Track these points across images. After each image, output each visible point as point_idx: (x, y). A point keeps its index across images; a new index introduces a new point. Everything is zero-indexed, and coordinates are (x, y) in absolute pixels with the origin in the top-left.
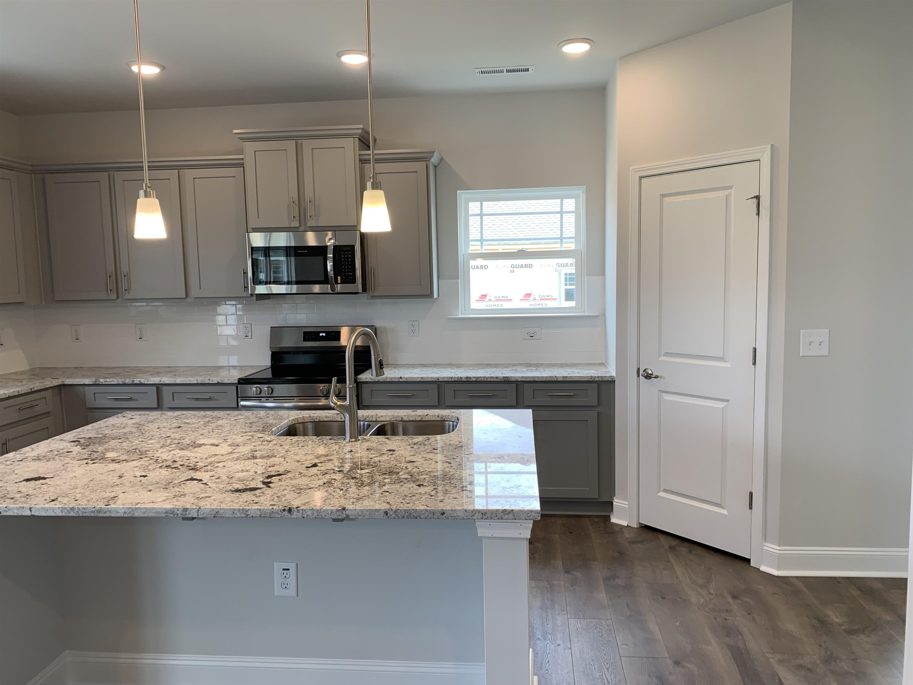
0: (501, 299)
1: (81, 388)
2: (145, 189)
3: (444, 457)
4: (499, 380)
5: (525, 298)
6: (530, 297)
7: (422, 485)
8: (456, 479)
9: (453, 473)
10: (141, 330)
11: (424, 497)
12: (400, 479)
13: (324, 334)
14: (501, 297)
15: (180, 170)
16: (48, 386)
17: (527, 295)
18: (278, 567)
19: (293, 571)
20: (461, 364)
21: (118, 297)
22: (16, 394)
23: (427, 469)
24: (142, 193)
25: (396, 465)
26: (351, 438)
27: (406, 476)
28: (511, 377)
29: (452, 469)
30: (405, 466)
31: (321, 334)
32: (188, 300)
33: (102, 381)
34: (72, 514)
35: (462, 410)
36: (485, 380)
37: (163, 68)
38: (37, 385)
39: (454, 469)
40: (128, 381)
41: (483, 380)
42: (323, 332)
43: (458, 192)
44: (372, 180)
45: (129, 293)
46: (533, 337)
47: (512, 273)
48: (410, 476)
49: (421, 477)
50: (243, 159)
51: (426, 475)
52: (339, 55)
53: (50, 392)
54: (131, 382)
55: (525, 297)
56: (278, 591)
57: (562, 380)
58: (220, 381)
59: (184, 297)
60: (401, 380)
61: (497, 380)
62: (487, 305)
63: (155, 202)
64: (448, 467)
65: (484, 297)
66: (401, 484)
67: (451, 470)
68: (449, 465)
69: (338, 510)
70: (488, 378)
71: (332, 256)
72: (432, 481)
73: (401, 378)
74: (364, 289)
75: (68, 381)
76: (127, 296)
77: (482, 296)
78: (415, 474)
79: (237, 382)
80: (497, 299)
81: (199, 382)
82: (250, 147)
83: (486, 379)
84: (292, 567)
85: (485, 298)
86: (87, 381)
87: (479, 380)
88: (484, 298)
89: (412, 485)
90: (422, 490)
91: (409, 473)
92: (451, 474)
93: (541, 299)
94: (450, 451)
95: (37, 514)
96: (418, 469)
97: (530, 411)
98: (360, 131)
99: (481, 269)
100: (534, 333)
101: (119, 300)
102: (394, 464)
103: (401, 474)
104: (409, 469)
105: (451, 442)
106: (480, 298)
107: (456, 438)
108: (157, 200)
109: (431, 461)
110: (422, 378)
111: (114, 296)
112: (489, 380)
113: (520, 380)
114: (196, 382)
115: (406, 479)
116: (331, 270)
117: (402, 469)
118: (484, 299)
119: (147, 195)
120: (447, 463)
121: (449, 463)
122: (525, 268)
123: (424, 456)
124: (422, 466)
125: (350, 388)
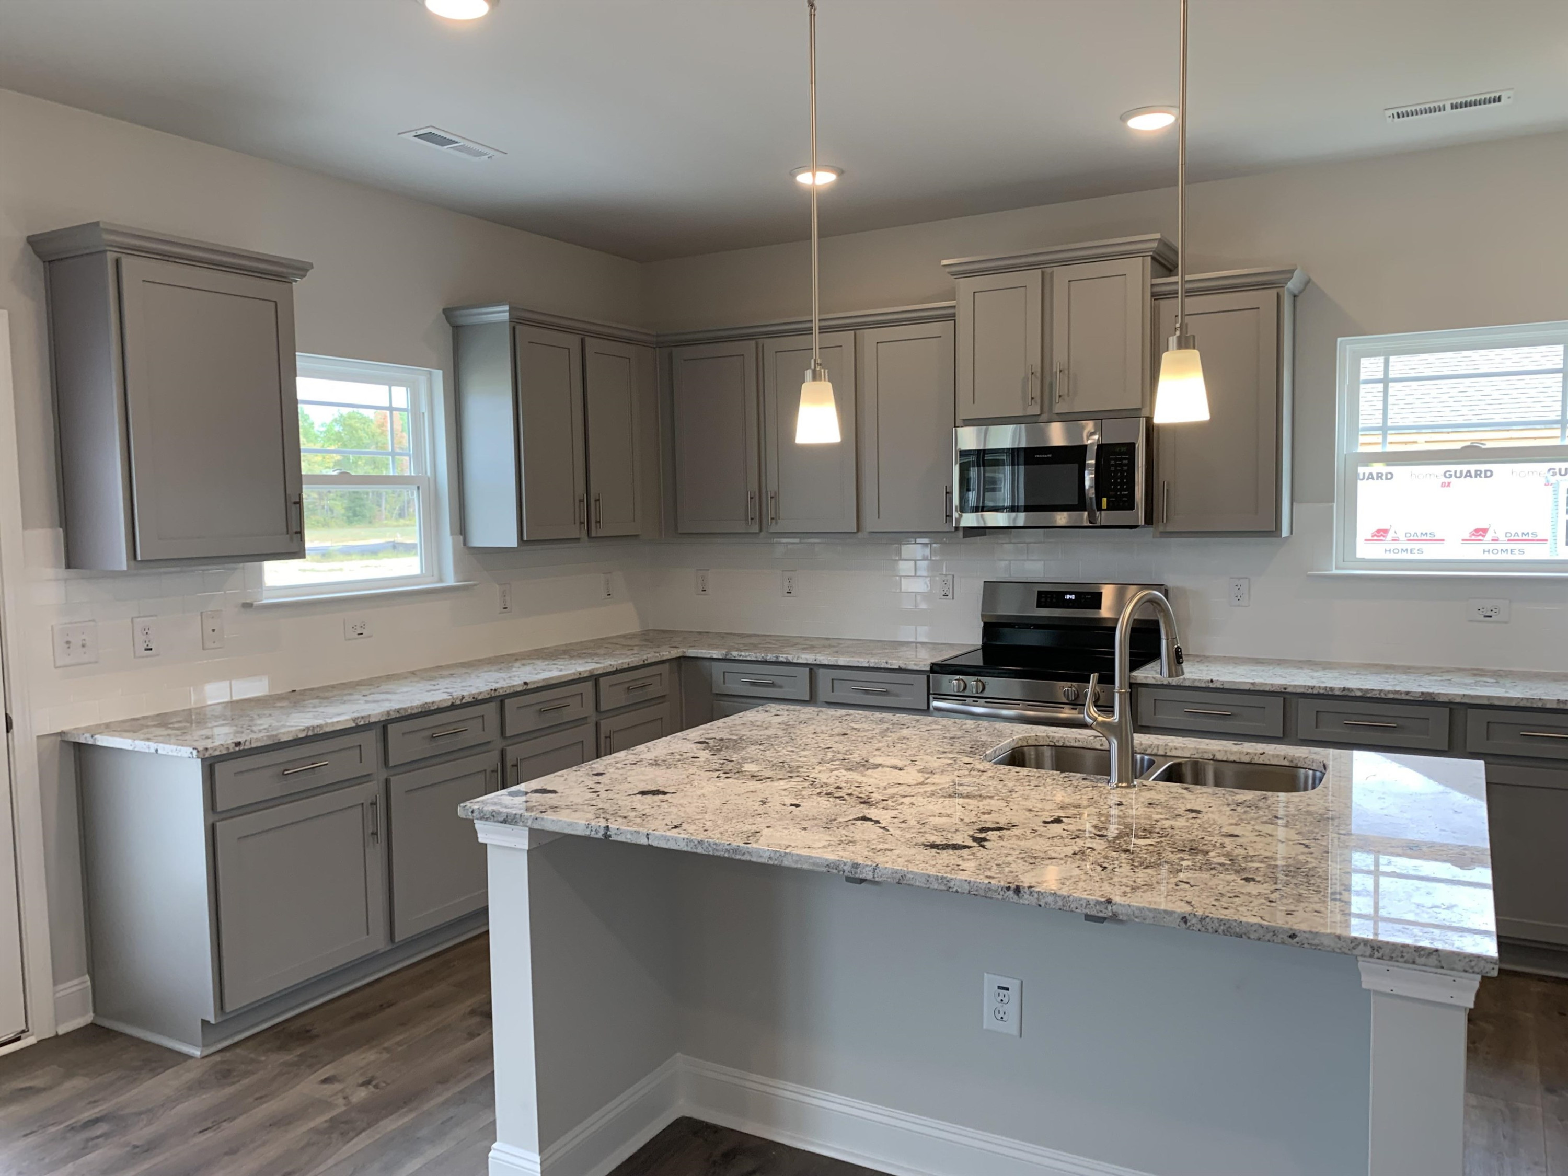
0: (1419, 538)
1: (707, 663)
2: (813, 367)
3: (1297, 834)
4: (1412, 698)
5: (1473, 538)
6: (1484, 536)
7: (1253, 880)
8: (1319, 877)
9: (1314, 865)
10: (790, 580)
11: (1256, 902)
12: (1211, 864)
13: (1073, 597)
14: (1419, 535)
15: (858, 332)
16: (665, 658)
17: (1477, 530)
18: (990, 982)
19: (1014, 993)
20: (1330, 663)
21: (761, 530)
22: (626, 666)
23: (1262, 852)
24: (809, 374)
25: (1203, 838)
26: (1120, 781)
27: (1222, 860)
28: (1439, 693)
29: (1312, 858)
30: (1220, 841)
31: (1068, 597)
32: (860, 535)
33: (735, 654)
34: (700, 850)
35: (1331, 750)
36: (1383, 696)
37: (840, 172)
38: (651, 655)
39: (1316, 859)
40: (770, 657)
41: (1378, 696)
42: (1071, 593)
43: (1339, 340)
44: (1178, 333)
45: (776, 523)
46: (1491, 617)
47: (1446, 489)
48: (1230, 860)
49: (1250, 864)
50: (954, 307)
51: (1261, 862)
52: (1124, 117)
53: (667, 665)
54: (774, 659)
55: (1473, 535)
56: (989, 1022)
57: (1555, 706)
58: (903, 666)
59: (855, 531)
60: (1211, 685)
61: (1407, 697)
62: (1388, 549)
63: (826, 387)
64: (1303, 853)
65: (1382, 533)
66: (1213, 872)
67: (1309, 860)
68: (1306, 850)
69: (1098, 903)
70: (1389, 692)
71: (1093, 462)
72: (1271, 875)
73: (1212, 681)
74: (1149, 520)
75: (692, 652)
76: (773, 529)
77: (1379, 531)
78: (1240, 858)
79: (928, 668)
80: (1411, 538)
81: (872, 665)
82: (965, 286)
83: (1385, 695)
84: (1013, 984)
85: (1384, 536)
86: (716, 654)
87: (1369, 695)
88: (1382, 535)
89: (1233, 877)
90: (1252, 888)
91: (1227, 855)
92: (1310, 866)
93: (1509, 540)
94: (1308, 824)
95: (655, 844)
96: (1246, 849)
97: (1481, 763)
98: (1155, 245)
99: (1377, 479)
100: (1494, 610)
101: (762, 533)
102: (1200, 837)
103: (1211, 854)
104: (1229, 849)
105: (1311, 809)
106: (1373, 536)
107: (1321, 801)
108: (830, 385)
109: (1270, 838)
110: (1253, 684)
111: (756, 529)
112: (1391, 696)
113: (1458, 700)
114: (867, 665)
115: (1222, 865)
116: (1091, 487)
117: (1214, 846)
118: (1382, 538)
119: (815, 378)
120: (1302, 846)
121: (1307, 846)
122: (1476, 477)
123: (1257, 828)
124: (1252, 845)
125: (1120, 694)
